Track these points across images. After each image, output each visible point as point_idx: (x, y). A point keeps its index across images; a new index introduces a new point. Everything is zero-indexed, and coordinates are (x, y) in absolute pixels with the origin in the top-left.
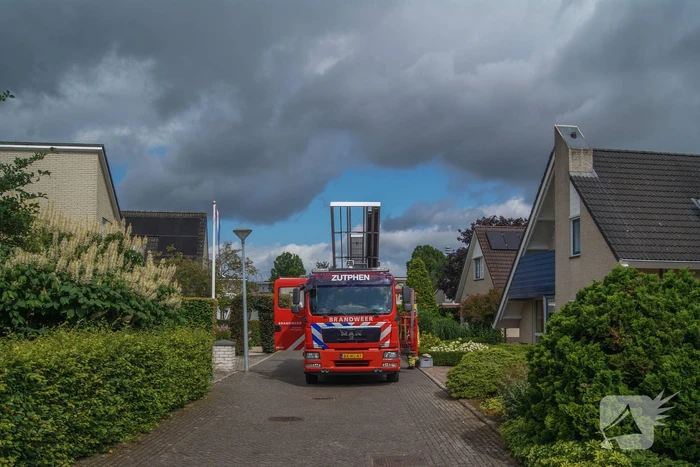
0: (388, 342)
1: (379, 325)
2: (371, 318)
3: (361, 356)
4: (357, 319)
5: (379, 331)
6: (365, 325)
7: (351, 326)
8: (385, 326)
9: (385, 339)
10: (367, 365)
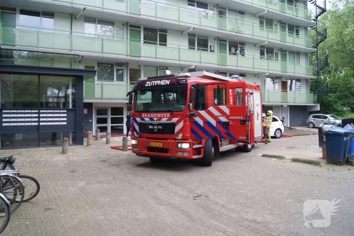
0: (181, 135)
1: (175, 120)
2: (168, 115)
3: (161, 145)
4: (159, 115)
5: (174, 125)
6: (164, 120)
7: (155, 121)
8: (178, 122)
9: (179, 132)
10: (167, 153)
